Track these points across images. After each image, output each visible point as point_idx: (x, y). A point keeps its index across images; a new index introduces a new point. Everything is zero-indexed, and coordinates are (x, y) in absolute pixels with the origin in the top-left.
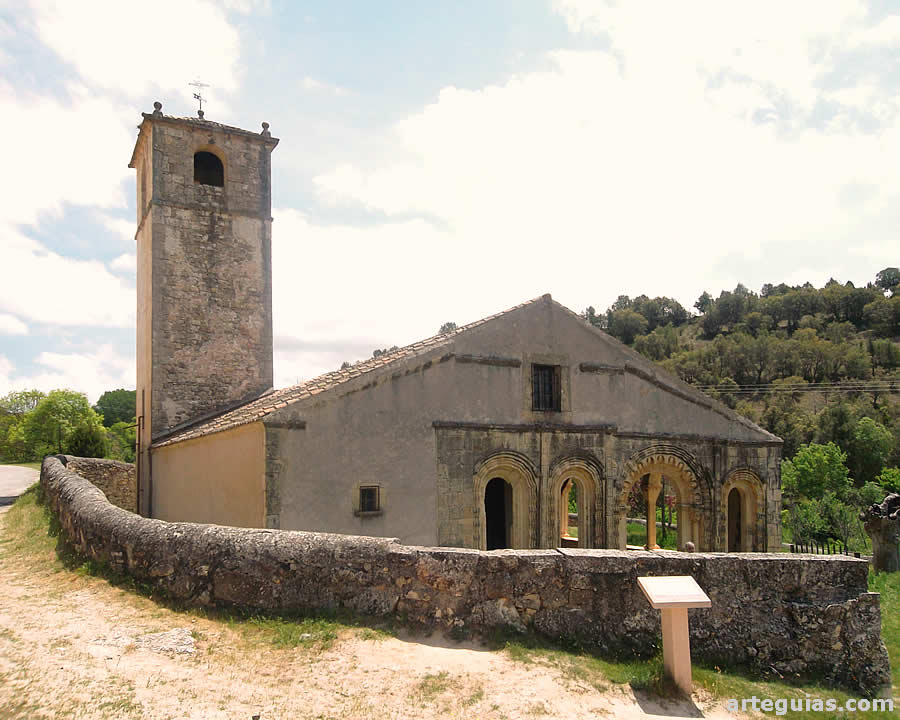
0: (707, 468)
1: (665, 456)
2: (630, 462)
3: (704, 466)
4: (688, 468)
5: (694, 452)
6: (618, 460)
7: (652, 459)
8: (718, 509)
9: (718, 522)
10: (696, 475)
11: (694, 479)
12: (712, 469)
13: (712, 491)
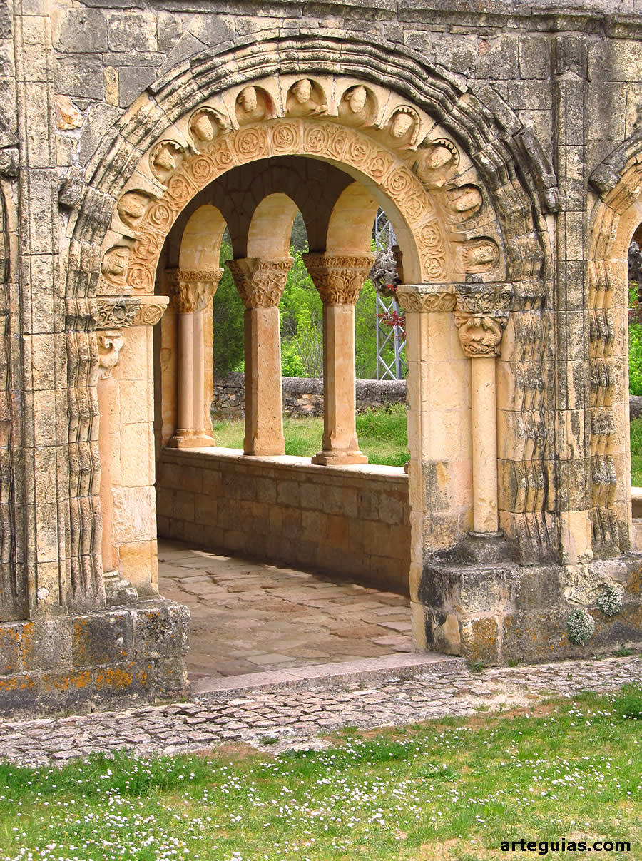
0: (520, 132)
1: (326, 84)
2: (150, 109)
3: (509, 124)
4: (437, 134)
5: (462, 65)
6: (86, 97)
7: (263, 95)
8: (574, 296)
9: (574, 350)
10: (475, 162)
11: (469, 177)
12: (544, 135)
13: (547, 223)
